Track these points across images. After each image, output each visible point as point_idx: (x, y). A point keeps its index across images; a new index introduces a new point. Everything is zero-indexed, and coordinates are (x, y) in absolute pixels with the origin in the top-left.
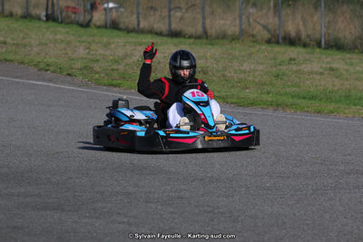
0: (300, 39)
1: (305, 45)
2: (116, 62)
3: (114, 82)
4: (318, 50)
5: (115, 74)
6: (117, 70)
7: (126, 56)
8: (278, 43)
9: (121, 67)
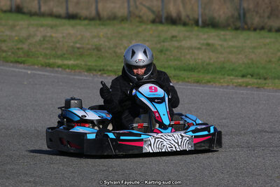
0: (180, 19)
1: (185, 24)
2: (21, 41)
3: (20, 60)
4: (196, 28)
5: (20, 53)
6: (22, 49)
7: (29, 37)
8: (161, 22)
9: (25, 47)
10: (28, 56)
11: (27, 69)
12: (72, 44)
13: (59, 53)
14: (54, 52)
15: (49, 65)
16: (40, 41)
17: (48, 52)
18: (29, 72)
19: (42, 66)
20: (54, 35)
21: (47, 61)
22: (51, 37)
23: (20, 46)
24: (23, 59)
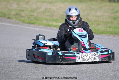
10: (37, 20)
11: (36, 27)
12: (62, 13)
13: (55, 18)
14: (51, 18)
15: (49, 26)
16: (44, 11)
17: (48, 18)
18: (37, 29)
19: (45, 26)
20: (52, 8)
21: (48, 23)
22: (50, 9)
23: (32, 14)
24: (34, 21)
